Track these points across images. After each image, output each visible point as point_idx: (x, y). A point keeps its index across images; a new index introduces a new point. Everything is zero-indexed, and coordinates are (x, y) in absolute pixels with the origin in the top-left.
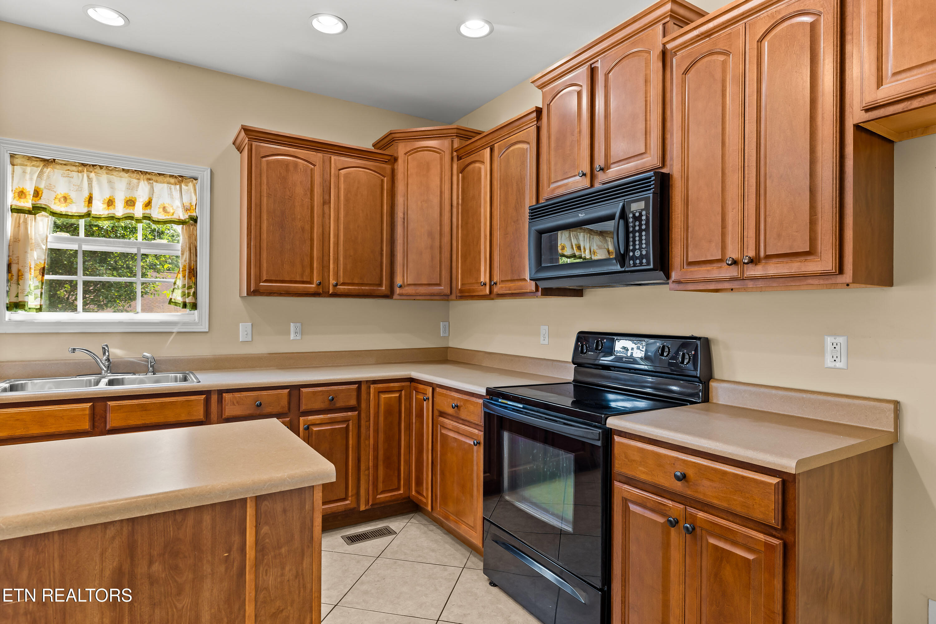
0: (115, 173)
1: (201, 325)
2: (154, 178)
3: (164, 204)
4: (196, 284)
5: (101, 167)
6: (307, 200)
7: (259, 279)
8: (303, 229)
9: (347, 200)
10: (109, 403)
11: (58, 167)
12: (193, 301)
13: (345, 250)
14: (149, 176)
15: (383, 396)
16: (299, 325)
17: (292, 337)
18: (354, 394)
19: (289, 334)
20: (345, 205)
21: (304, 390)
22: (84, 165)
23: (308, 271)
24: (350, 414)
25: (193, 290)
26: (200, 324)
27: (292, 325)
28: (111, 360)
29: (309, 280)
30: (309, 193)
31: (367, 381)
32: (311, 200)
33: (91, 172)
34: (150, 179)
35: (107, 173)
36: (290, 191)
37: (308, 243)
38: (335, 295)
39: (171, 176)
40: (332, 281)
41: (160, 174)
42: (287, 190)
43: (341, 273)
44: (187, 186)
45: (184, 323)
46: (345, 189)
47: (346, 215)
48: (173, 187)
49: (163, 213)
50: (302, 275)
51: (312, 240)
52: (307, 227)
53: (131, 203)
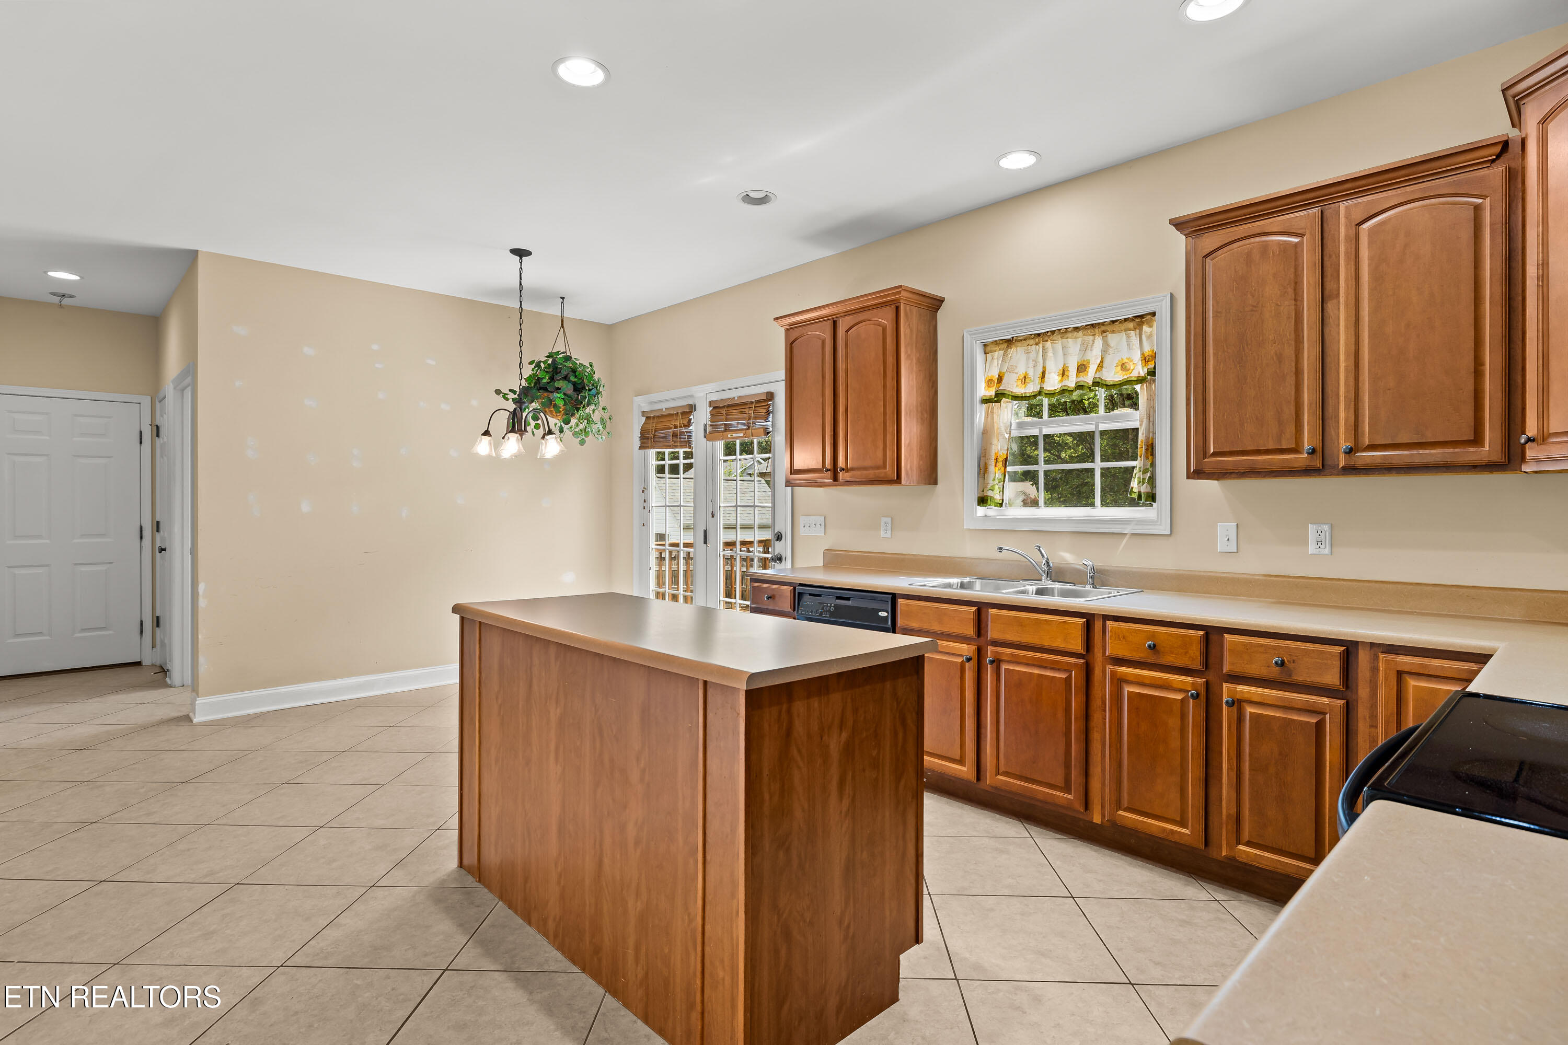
0: (1070, 335)
2: (1109, 328)
3: (1122, 359)
4: (1153, 465)
5: (1053, 332)
6: (1286, 303)
7: (1203, 451)
8: (1280, 358)
9: (1377, 278)
11: (1019, 344)
12: (1149, 490)
13: (1374, 379)
14: (1103, 328)
15: (1412, 683)
16: (1326, 527)
17: (1312, 549)
18: (1336, 664)
19: (1306, 542)
20: (1372, 290)
21: (1228, 637)
22: (1039, 335)
23: (1290, 429)
24: (1325, 700)
25: (1148, 474)
26: (1159, 523)
27: (1312, 528)
28: (1051, 565)
29: (1293, 446)
30: (1290, 290)
31: (1372, 645)
32: (1296, 300)
33: (1047, 341)
34: (1104, 332)
35: (1062, 338)
36: (1253, 296)
37: (1291, 380)
38: (1351, 470)
39: (1126, 320)
40: (1344, 443)
41: (1114, 322)
42: (1249, 296)
43: (1366, 427)
44: (1151, 326)
45: (1138, 521)
46: (1371, 259)
47: (1374, 311)
48: (1132, 333)
49: (1121, 372)
50: (1279, 438)
51: (1298, 372)
52: (1289, 352)
53: (1081, 368)
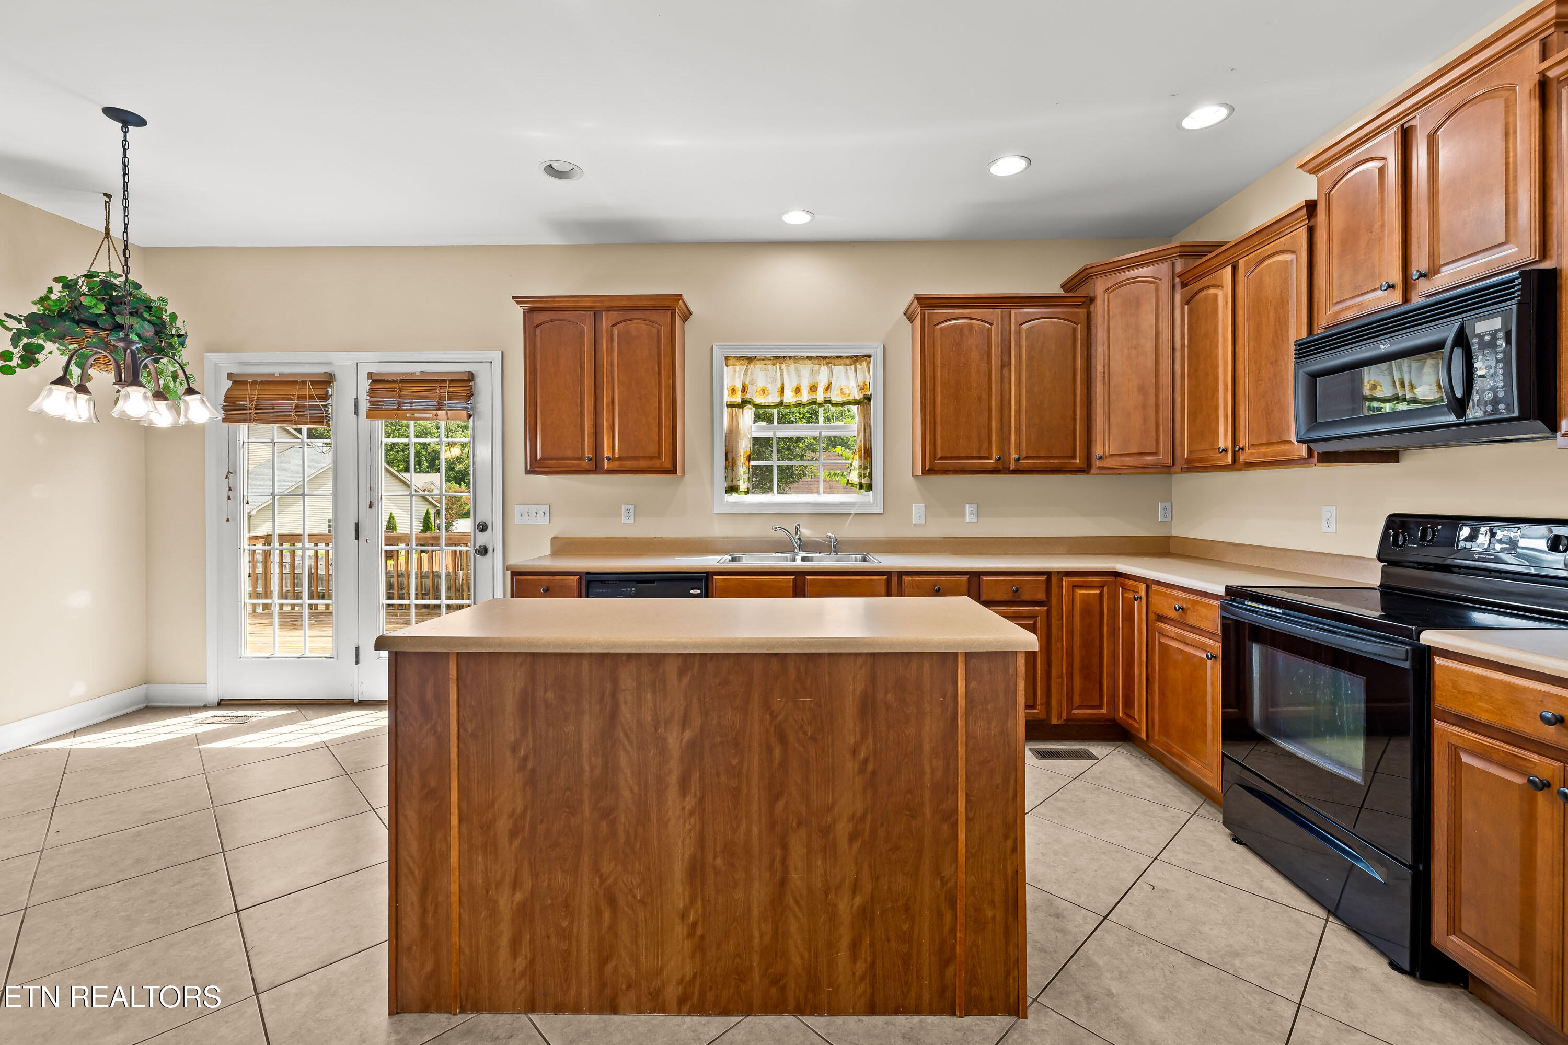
0: (800, 362)
1: (876, 506)
2: (832, 361)
3: (841, 386)
4: (871, 464)
5: (790, 358)
6: (983, 365)
7: (933, 457)
8: (980, 399)
9: (1030, 359)
10: (807, 577)
11: (758, 362)
12: (869, 482)
13: (1029, 418)
14: (828, 360)
15: (1079, 591)
16: (974, 506)
17: (967, 520)
18: (1043, 586)
19: (964, 516)
20: (1028, 365)
21: (984, 578)
22: (777, 358)
23: (985, 445)
24: (1037, 609)
25: (868, 470)
27: (967, 506)
28: (802, 539)
29: (987, 455)
30: (985, 357)
31: (1058, 572)
32: (988, 364)
33: (782, 363)
34: (829, 363)
35: (795, 363)
36: (964, 357)
37: (986, 413)
38: (1017, 471)
39: (847, 357)
40: (1014, 456)
41: (838, 357)
42: (962, 356)
43: (1024, 446)
44: (861, 365)
45: (861, 505)
46: (1027, 346)
47: (1030, 377)
48: (848, 367)
49: (840, 395)
50: (979, 450)
51: (989, 409)
52: (985, 396)
53: (814, 388)
